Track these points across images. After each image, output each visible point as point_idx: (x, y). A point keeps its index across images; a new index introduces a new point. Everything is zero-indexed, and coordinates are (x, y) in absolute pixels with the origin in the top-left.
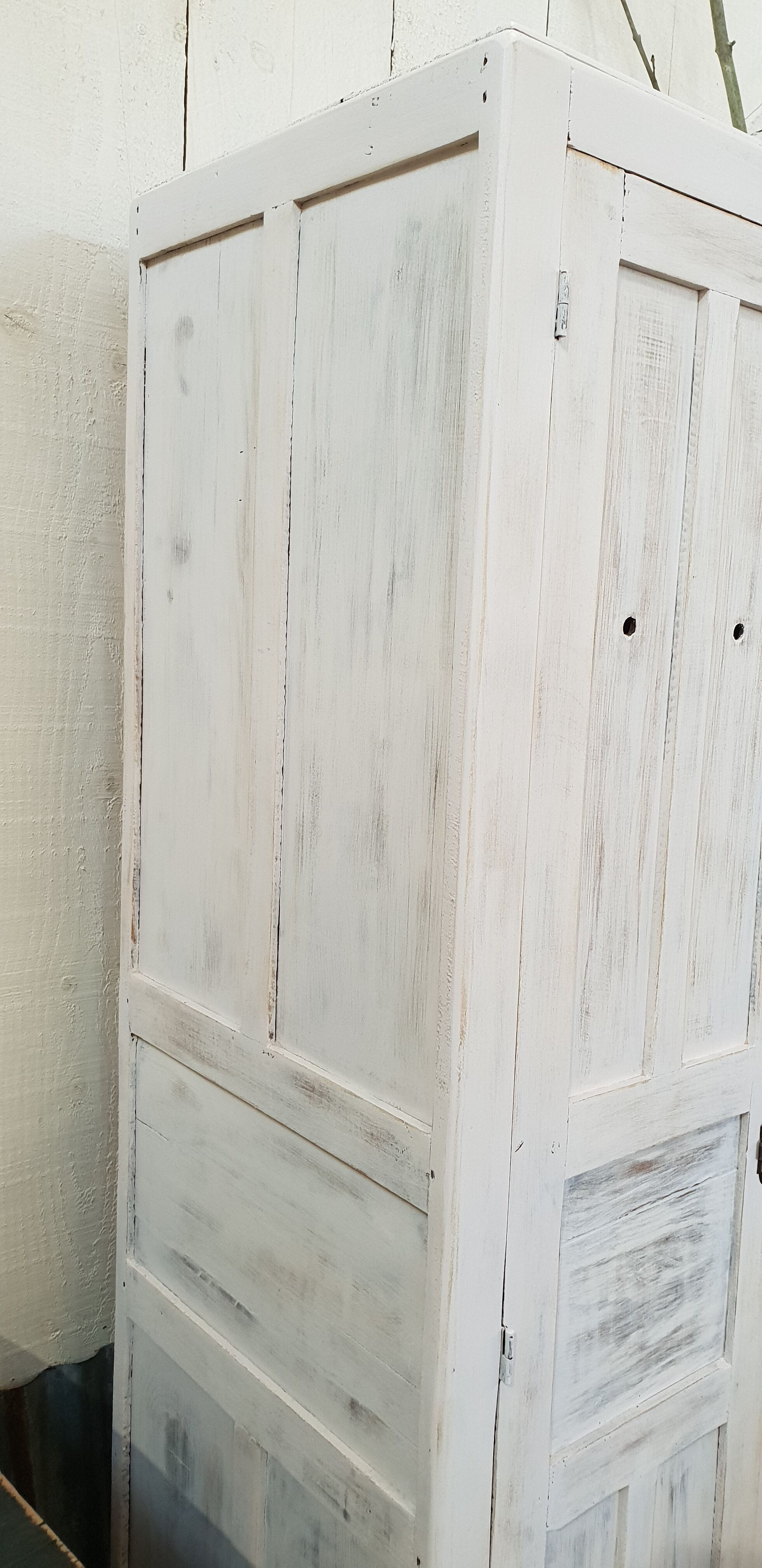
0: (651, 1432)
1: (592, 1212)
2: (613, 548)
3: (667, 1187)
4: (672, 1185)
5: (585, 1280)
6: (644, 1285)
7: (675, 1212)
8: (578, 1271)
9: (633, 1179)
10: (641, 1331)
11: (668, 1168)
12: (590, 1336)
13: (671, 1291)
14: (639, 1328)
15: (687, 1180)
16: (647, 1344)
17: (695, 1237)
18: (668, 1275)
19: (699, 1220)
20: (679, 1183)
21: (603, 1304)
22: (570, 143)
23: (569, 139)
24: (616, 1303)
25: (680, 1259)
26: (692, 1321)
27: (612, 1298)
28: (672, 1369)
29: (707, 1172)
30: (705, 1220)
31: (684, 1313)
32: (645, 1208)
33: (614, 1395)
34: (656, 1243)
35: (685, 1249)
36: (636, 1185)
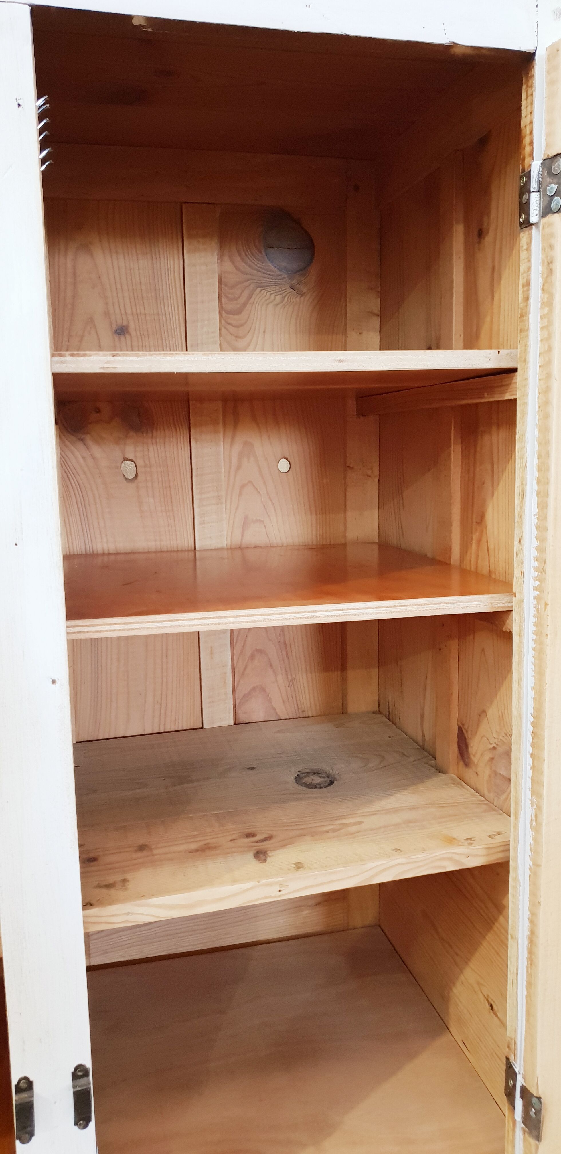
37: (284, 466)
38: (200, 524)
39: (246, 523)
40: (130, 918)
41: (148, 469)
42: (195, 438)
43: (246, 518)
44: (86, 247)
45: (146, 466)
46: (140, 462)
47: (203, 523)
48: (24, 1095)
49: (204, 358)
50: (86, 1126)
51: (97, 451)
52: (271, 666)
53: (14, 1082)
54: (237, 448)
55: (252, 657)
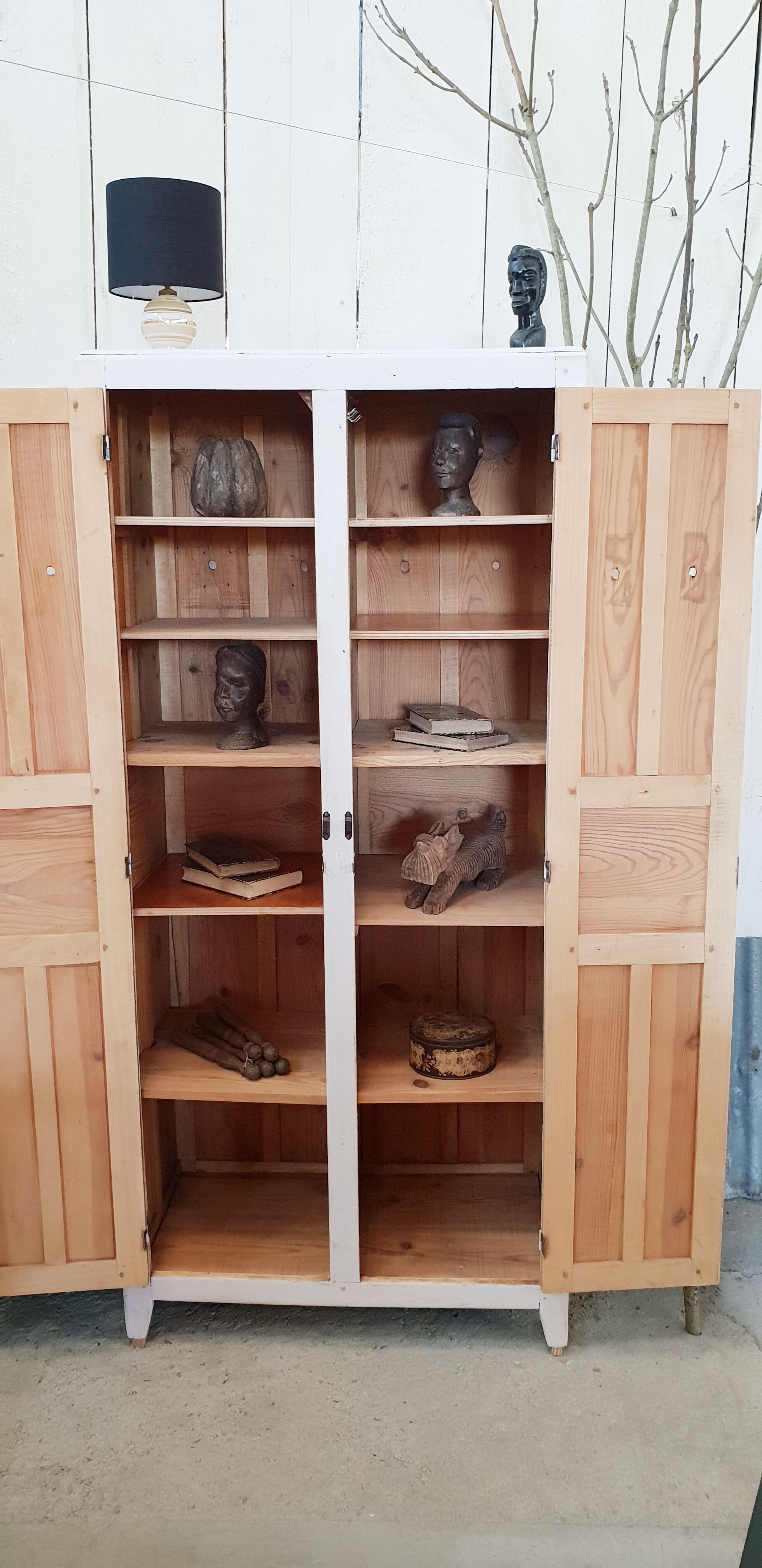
23: (106, 387)
37: (496, 565)
38: (443, 600)
39: (471, 599)
40: (373, 763)
41: (415, 567)
42: (442, 549)
43: (472, 596)
44: (387, 441)
45: (414, 565)
46: (410, 563)
47: (444, 599)
48: (326, 819)
49: (412, 520)
50: (350, 839)
51: (388, 556)
52: (483, 688)
53: (323, 813)
54: (467, 555)
55: (472, 681)
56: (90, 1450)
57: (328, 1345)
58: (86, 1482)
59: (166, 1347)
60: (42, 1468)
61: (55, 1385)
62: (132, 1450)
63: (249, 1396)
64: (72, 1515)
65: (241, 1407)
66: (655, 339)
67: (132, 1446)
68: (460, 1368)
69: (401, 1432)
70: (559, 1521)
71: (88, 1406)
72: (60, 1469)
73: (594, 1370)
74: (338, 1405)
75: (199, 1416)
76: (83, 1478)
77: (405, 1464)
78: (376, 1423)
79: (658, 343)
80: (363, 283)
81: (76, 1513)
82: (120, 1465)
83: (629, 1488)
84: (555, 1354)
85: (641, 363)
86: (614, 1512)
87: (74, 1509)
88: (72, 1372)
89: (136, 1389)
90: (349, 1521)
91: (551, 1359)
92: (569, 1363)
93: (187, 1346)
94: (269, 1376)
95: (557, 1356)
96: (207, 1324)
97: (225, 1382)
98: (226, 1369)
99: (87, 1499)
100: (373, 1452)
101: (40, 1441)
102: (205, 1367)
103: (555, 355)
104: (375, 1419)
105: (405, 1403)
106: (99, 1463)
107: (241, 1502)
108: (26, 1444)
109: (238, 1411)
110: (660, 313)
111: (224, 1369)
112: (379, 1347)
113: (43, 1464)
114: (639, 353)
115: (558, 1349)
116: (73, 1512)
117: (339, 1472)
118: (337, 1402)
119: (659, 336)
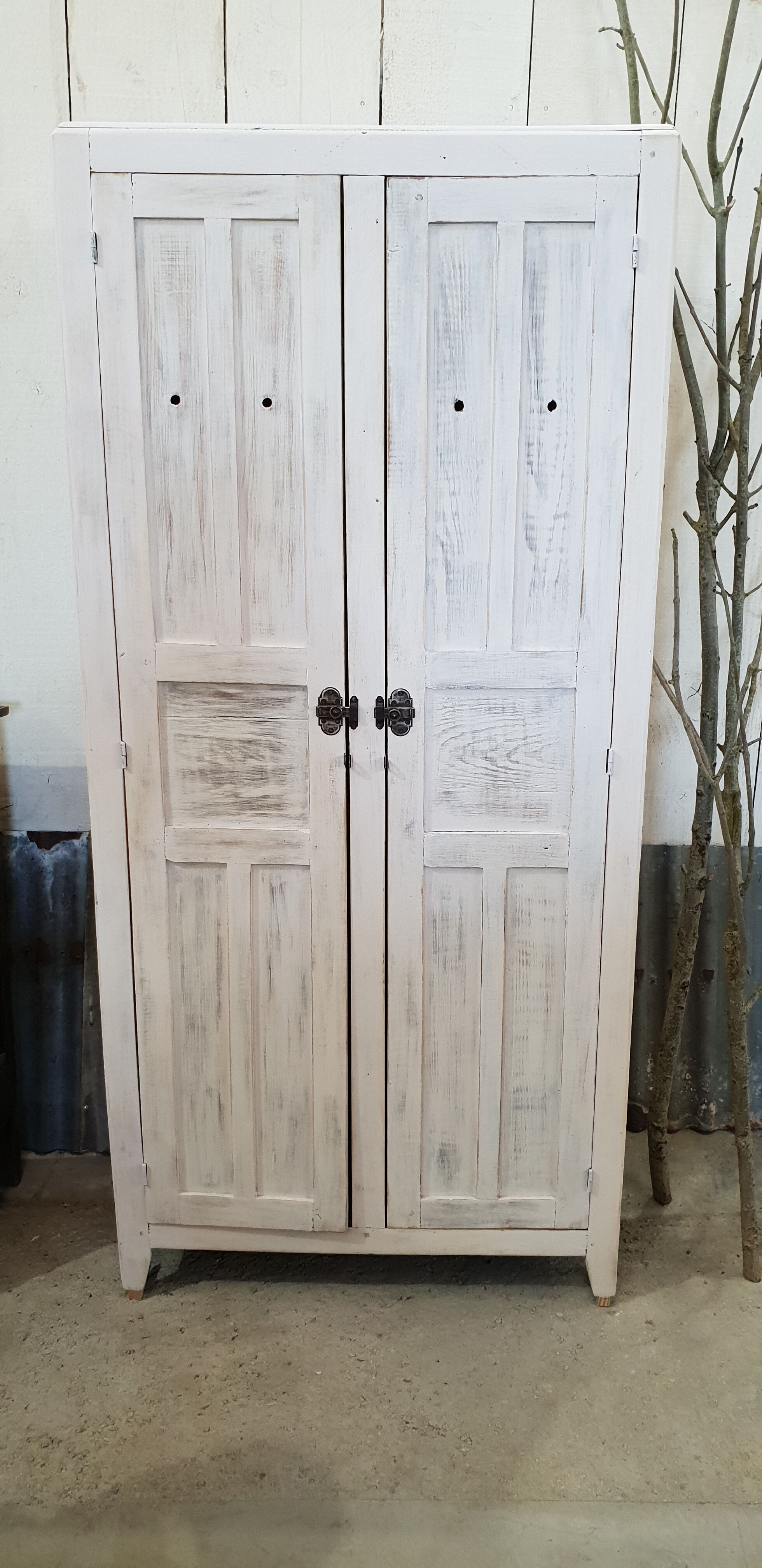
0: (242, 842)
1: (188, 707)
2: (157, 361)
3: (247, 712)
4: (251, 713)
5: (185, 741)
6: (233, 761)
7: (256, 729)
8: (180, 735)
9: (217, 700)
10: (234, 786)
11: (246, 702)
12: (193, 773)
13: (257, 773)
14: (231, 783)
15: (267, 713)
16: (241, 796)
17: (274, 749)
18: (252, 763)
19: (278, 740)
20: (255, 713)
21: (200, 759)
22: (91, 170)
23: (91, 168)
24: (210, 762)
25: (263, 757)
26: (279, 797)
27: (207, 758)
28: (264, 819)
29: (280, 714)
30: (281, 741)
31: (271, 789)
32: (230, 718)
33: (218, 814)
34: (241, 741)
35: (268, 753)
36: (222, 703)
48: (353, 705)
50: (379, 727)
53: (350, 698)
56: (84, 1418)
57: (348, 1295)
58: (79, 1456)
59: (164, 1298)
60: (28, 1440)
61: (41, 1343)
62: (131, 1417)
63: (261, 1355)
64: (64, 1496)
65: (254, 1368)
66: (737, 144)
67: (131, 1414)
68: (497, 1321)
69: (435, 1395)
70: (620, 1498)
71: (79, 1366)
72: (49, 1441)
73: (646, 1323)
74: (362, 1365)
75: (206, 1378)
76: (77, 1451)
77: (441, 1432)
78: (407, 1386)
79: (740, 149)
80: (387, 79)
81: (70, 1492)
82: (118, 1437)
83: (697, 1458)
84: (602, 1305)
85: (723, 169)
86: (682, 1488)
87: (67, 1488)
88: (61, 1328)
89: (134, 1347)
90: (384, 1500)
91: (598, 1309)
92: (617, 1314)
93: (191, 1298)
94: (284, 1332)
95: (603, 1306)
96: (211, 1273)
97: (233, 1338)
98: (235, 1324)
99: (80, 1476)
100: (404, 1418)
101: (26, 1408)
102: (210, 1322)
103: (641, 135)
104: (405, 1380)
105: (438, 1361)
106: (94, 1433)
107: (258, 1479)
108: (10, 1412)
109: (250, 1372)
110: (746, 109)
111: (232, 1324)
112: (405, 1298)
113: (32, 1434)
114: (721, 158)
115: (605, 1299)
116: (65, 1492)
117: (369, 1441)
118: (361, 1361)
119: (742, 140)
